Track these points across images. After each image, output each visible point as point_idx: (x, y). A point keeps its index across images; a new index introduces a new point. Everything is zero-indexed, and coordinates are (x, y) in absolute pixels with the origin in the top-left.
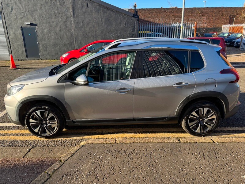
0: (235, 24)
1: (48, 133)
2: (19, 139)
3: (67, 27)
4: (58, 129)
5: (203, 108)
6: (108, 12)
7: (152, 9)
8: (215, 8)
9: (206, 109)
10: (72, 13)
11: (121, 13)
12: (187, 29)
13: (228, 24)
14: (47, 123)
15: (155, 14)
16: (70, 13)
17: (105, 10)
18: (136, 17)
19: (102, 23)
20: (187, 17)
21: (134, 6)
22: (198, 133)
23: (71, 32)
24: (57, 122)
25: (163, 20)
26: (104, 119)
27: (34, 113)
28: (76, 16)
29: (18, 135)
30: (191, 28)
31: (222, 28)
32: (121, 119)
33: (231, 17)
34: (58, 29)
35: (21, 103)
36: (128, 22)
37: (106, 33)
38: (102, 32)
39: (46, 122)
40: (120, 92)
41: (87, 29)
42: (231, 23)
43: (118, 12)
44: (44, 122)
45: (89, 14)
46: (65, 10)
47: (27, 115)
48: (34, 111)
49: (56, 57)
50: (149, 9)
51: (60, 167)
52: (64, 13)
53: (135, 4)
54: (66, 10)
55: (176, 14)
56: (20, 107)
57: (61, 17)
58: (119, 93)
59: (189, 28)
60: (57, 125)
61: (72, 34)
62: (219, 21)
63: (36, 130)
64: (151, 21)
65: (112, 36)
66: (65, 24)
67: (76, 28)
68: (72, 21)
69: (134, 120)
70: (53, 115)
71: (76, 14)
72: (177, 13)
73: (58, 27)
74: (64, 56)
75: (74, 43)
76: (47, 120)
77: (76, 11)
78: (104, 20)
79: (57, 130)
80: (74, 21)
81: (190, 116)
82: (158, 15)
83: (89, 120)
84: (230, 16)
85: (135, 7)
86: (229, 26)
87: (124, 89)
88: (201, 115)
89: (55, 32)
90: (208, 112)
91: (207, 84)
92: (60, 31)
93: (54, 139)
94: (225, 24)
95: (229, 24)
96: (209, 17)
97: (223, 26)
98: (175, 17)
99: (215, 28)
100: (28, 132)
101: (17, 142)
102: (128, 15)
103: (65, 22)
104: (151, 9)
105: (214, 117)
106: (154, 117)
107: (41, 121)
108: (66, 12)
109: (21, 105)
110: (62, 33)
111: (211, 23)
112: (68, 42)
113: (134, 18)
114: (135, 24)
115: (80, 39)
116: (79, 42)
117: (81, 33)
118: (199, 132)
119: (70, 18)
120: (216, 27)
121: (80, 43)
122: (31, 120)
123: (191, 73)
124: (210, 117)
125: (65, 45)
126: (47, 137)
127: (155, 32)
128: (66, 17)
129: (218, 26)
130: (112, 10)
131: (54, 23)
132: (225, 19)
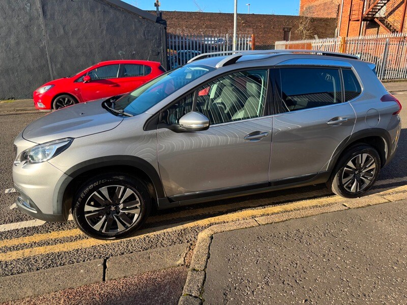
0: (291, 40)
1: (121, 228)
2: (58, 250)
3: (31, 37)
4: (140, 217)
5: (362, 154)
6: (111, 11)
7: (170, 12)
8: (264, 15)
9: (365, 156)
10: (40, 11)
11: (135, 14)
12: (241, 44)
13: (282, 40)
14: (119, 208)
15: (176, 20)
16: (37, 10)
17: (107, 8)
18: (161, 23)
19: (102, 32)
20: (226, 28)
21: (155, 3)
22: (353, 193)
23: (41, 46)
24: (139, 204)
25: (190, 31)
26: (223, 189)
27: (95, 193)
28: (49, 17)
29: (49, 243)
30: (247, 44)
31: (274, 45)
32: (250, 185)
33: (286, 30)
34: (12, 40)
35: (69, 176)
36: (149, 32)
37: (110, 49)
38: (103, 47)
39: (117, 208)
40: (251, 139)
41: (74, 42)
42: (286, 39)
43: (130, 12)
44: (113, 208)
45: (76, 14)
46: (26, 4)
47: (79, 199)
48: (96, 189)
49: (11, 95)
50: (165, 12)
51: (204, 280)
52: (24, 9)
53: (158, 1)
54: (29, 4)
55: (208, 23)
56: (67, 183)
57: (19, 16)
58: (249, 141)
59: (244, 44)
60: (138, 210)
61: (42, 50)
62: (270, 35)
63: (97, 227)
64: (170, 31)
65: (122, 54)
66: (27, 30)
67: (51, 39)
68: (43, 27)
69: (269, 184)
70: (132, 192)
71: (48, 13)
72: (210, 20)
73: (13, 37)
74: (42, 91)
75: (48, 67)
76: (121, 202)
77: (49, 7)
78: (104, 26)
79: (139, 219)
80: (46, 25)
81: (345, 168)
82: (181, 23)
83: (197, 193)
84: (284, 29)
85: (156, 5)
86: (284, 42)
87: (257, 133)
88: (359, 165)
89: (7, 45)
90: (367, 159)
91: (369, 117)
92: (18, 43)
93: (132, 238)
94: (279, 40)
95: (284, 40)
96: (256, 28)
97: (277, 43)
98: (206, 27)
99: (265, 46)
100: (78, 232)
101: (58, 256)
102: (148, 19)
103: (27, 27)
104: (167, 12)
105: (374, 166)
106: (298, 177)
107: (106, 208)
108: (28, 8)
109: (71, 179)
110: (22, 47)
111: (259, 38)
112: (36, 65)
113: (159, 24)
114: (160, 34)
115: (60, 60)
116: (59, 66)
117: (62, 49)
118: (354, 191)
119: (38, 19)
120: (267, 44)
121: (62, 67)
122: (87, 208)
123: (346, 103)
124: (369, 166)
125: (29, 71)
126: (119, 236)
127: (189, 49)
128: (27, 18)
129: (269, 42)
130: (119, 8)
131: (4, 28)
132: (278, 32)
